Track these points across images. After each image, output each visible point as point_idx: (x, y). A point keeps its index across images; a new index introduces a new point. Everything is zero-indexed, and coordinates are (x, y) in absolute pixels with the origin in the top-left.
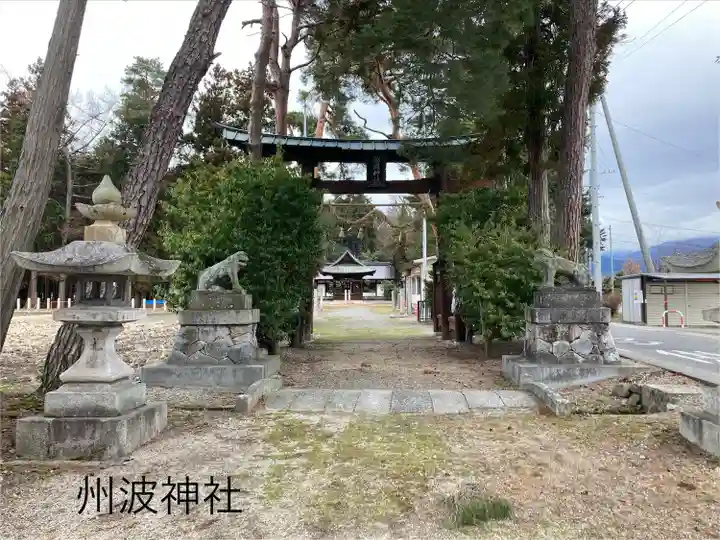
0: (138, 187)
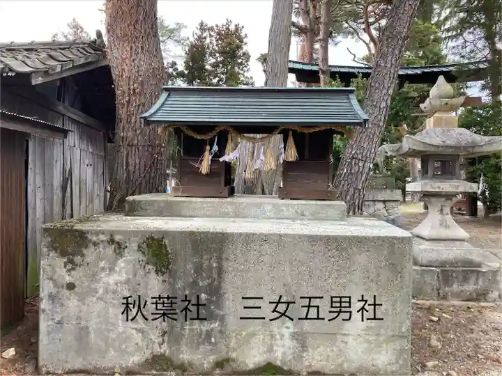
0: (384, 92)
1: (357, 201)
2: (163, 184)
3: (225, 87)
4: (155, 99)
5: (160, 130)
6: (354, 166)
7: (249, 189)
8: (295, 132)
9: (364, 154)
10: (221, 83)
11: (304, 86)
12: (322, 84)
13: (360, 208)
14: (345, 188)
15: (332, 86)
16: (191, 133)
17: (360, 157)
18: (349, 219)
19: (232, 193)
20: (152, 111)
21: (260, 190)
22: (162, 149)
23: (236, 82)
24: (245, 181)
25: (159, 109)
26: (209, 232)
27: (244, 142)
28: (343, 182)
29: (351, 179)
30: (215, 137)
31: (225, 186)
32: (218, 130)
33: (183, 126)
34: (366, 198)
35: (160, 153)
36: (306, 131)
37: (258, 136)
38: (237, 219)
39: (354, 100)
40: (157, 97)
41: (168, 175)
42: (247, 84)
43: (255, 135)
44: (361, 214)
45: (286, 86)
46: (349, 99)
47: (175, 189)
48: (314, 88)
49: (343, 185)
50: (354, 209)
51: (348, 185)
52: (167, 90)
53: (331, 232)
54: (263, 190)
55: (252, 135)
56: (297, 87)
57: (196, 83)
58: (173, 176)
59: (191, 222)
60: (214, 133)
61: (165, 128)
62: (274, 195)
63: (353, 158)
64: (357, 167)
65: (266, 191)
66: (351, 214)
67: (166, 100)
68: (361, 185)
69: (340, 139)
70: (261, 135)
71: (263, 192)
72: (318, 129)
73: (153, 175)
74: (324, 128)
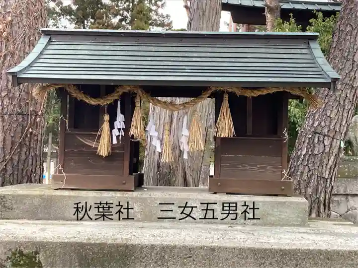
1: (323, 195)
2: (38, 170)
3: (130, 29)
4: (29, 46)
5: (35, 91)
6: (317, 145)
7: (165, 178)
8: (232, 96)
9: (332, 127)
10: (124, 23)
11: (242, 30)
12: (269, 26)
13: (327, 206)
14: (305, 177)
15: (283, 30)
16: (80, 96)
17: (326, 131)
18: (313, 224)
19: (139, 183)
20: (24, 63)
21: (180, 179)
22: (38, 119)
23: (146, 22)
24: (159, 167)
25: (34, 62)
26: (105, 244)
27: (158, 108)
28: (301, 168)
29: (313, 163)
30: (116, 101)
31: (130, 173)
32: (120, 91)
33: (69, 85)
34: (335, 191)
35: (35, 125)
36: (249, 94)
37: (179, 101)
38: (146, 224)
39: (316, 49)
40: (32, 45)
41: (45, 154)
42: (162, 25)
43: (174, 99)
44: (329, 215)
45: (218, 29)
46: (309, 48)
47: (55, 178)
48: (256, 32)
49: (302, 173)
50: (319, 208)
51: (309, 171)
52: (47, 33)
53: (288, 244)
54: (185, 179)
55: (169, 99)
56: (233, 32)
57: (89, 24)
58: (53, 156)
59: (79, 229)
60: (115, 96)
61: (43, 89)
62: (201, 187)
63: (315, 133)
64: (322, 146)
65: (190, 179)
66: (314, 215)
67: (45, 48)
68: (327, 172)
69: (297, 106)
70: (182, 99)
71: (186, 183)
72: (265, 92)
73: (23, 157)
74: (275, 90)
